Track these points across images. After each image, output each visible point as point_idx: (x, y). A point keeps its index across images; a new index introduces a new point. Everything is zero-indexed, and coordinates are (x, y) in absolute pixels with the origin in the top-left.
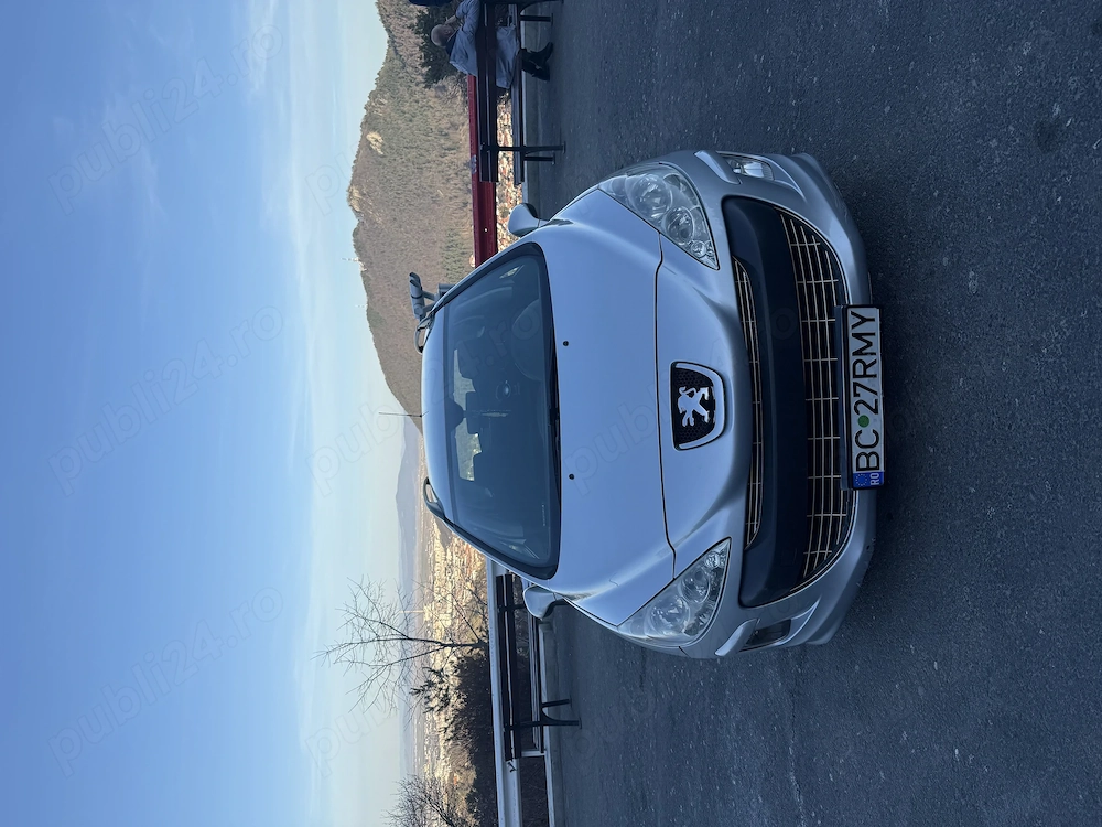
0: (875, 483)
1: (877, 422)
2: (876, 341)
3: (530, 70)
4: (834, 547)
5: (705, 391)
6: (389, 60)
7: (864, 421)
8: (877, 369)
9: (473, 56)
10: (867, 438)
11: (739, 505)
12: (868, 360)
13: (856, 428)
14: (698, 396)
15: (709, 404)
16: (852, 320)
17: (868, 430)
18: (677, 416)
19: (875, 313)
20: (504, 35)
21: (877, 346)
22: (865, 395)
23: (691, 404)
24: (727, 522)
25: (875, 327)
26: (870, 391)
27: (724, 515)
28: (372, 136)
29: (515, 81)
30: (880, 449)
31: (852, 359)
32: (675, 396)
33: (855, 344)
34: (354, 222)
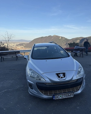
0: (53, 98)
1: (61, 98)
2: (70, 97)
3: (75, 54)
4: (44, 94)
5: (63, 77)
6: (68, 39)
7: (61, 96)
8: (67, 97)
9: (77, 48)
10: (59, 97)
11: (50, 82)
12: (68, 96)
13: (60, 95)
14: (63, 76)
15: (62, 78)
16: (72, 94)
17: (60, 97)
18: (60, 74)
19: (73, 96)
20: (79, 51)
21: (69, 97)
22: (64, 96)
23: (61, 75)
24: (48, 81)
25: (71, 97)
26: (64, 97)
27: (48, 80)
28: (61, 38)
29: (74, 53)
30: (57, 99)
31: (68, 94)
32: (62, 73)
33: (69, 94)
34: (52, 36)
